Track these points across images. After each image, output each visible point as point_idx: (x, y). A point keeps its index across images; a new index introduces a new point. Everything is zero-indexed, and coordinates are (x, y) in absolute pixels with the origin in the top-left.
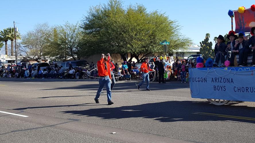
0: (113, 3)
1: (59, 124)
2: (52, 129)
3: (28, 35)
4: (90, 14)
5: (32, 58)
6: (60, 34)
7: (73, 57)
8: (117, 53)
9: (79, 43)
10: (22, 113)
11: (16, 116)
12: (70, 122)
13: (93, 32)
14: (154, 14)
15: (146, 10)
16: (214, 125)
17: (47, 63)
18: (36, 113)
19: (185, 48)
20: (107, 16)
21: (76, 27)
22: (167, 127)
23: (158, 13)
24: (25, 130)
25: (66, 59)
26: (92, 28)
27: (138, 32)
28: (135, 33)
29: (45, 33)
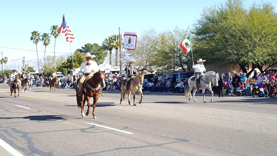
0: (232, 2)
1: (166, 144)
2: (158, 148)
4: (204, 17)
5: (138, 68)
6: (168, 40)
7: (182, 67)
8: (235, 64)
10: (126, 129)
11: (120, 133)
12: (178, 143)
13: (206, 38)
15: (273, 8)
17: (153, 74)
18: (141, 130)
20: (225, 17)
21: (187, 33)
24: (130, 148)
25: (174, 70)
26: (205, 33)
27: (263, 37)
28: (259, 37)
29: (152, 40)
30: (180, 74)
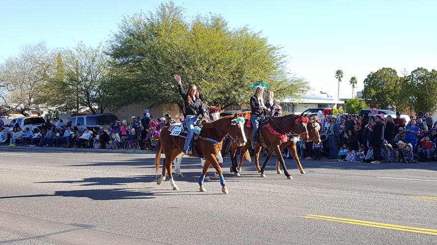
0: (167, 10)
3: (7, 64)
4: (124, 30)
5: (14, 107)
6: (67, 64)
7: (91, 108)
8: (172, 103)
9: (103, 83)
12: (75, 231)
14: (242, 32)
15: (226, 24)
16: (339, 239)
17: (42, 118)
18: (12, 212)
19: (296, 97)
20: (156, 33)
21: (98, 53)
22: (254, 241)
23: (249, 32)
25: (77, 111)
26: (126, 56)
27: (211, 65)
28: (206, 66)
29: (40, 62)
30: (87, 117)
